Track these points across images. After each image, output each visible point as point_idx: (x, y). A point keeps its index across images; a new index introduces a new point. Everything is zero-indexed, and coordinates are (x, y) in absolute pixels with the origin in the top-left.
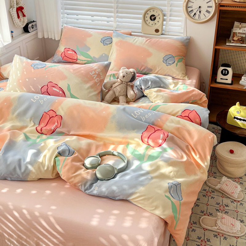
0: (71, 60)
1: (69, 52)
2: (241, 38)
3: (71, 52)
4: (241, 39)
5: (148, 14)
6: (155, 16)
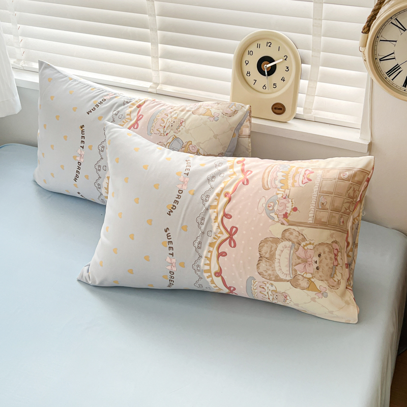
5: (250, 53)
6: (274, 61)
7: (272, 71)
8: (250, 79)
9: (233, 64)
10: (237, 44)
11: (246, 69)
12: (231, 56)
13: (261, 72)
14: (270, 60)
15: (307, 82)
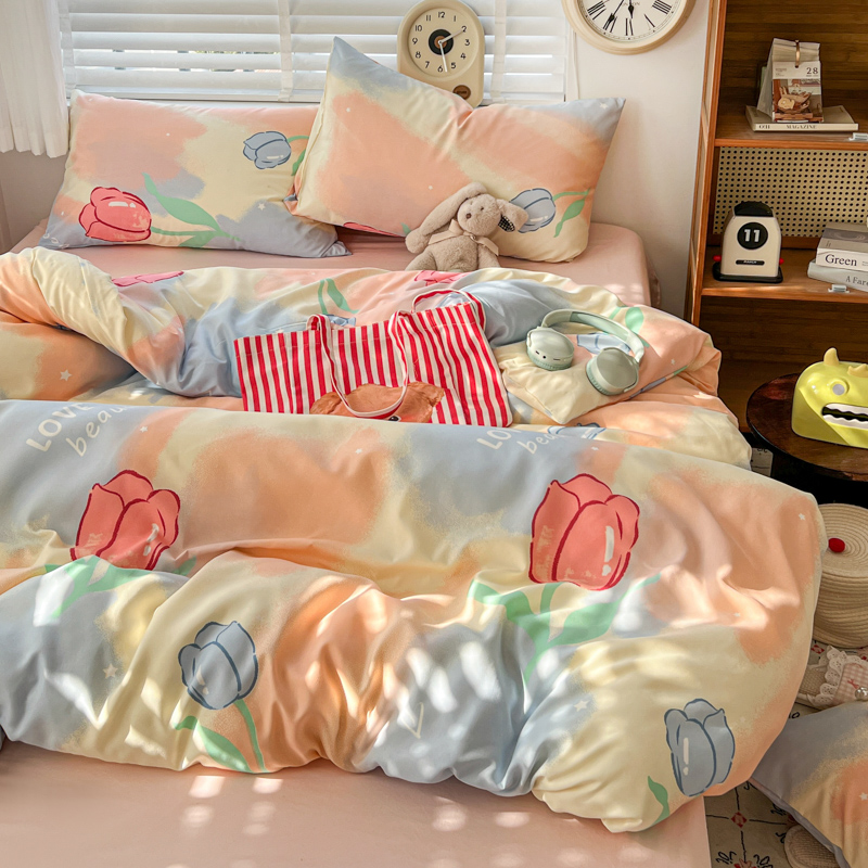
0: (122, 236)
1: (113, 204)
2: (805, 99)
3: (124, 204)
4: (805, 102)
5: (419, 28)
6: (449, 34)
7: (449, 46)
8: (421, 62)
9: (399, 47)
10: (401, 20)
11: (414, 49)
12: (394, 38)
13: (436, 50)
14: (444, 33)
15: (492, 56)
